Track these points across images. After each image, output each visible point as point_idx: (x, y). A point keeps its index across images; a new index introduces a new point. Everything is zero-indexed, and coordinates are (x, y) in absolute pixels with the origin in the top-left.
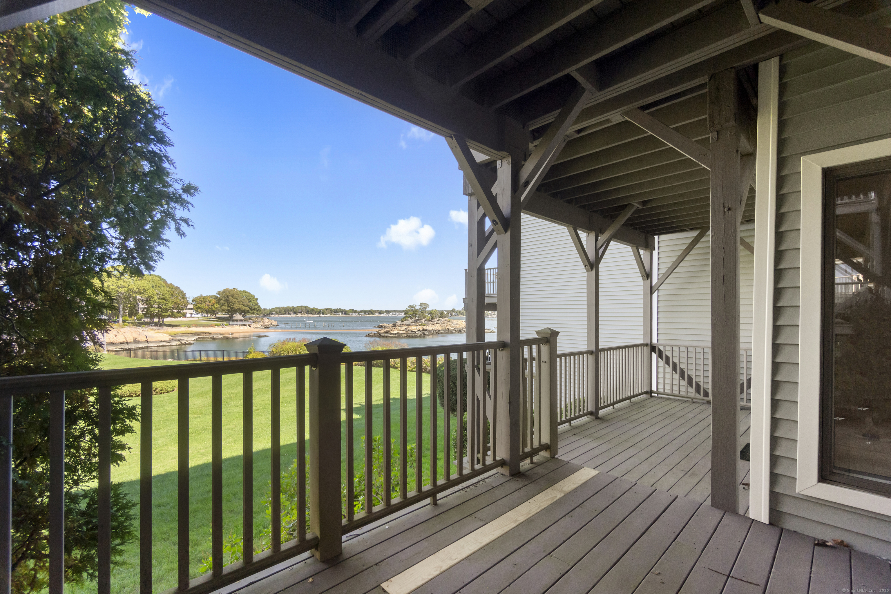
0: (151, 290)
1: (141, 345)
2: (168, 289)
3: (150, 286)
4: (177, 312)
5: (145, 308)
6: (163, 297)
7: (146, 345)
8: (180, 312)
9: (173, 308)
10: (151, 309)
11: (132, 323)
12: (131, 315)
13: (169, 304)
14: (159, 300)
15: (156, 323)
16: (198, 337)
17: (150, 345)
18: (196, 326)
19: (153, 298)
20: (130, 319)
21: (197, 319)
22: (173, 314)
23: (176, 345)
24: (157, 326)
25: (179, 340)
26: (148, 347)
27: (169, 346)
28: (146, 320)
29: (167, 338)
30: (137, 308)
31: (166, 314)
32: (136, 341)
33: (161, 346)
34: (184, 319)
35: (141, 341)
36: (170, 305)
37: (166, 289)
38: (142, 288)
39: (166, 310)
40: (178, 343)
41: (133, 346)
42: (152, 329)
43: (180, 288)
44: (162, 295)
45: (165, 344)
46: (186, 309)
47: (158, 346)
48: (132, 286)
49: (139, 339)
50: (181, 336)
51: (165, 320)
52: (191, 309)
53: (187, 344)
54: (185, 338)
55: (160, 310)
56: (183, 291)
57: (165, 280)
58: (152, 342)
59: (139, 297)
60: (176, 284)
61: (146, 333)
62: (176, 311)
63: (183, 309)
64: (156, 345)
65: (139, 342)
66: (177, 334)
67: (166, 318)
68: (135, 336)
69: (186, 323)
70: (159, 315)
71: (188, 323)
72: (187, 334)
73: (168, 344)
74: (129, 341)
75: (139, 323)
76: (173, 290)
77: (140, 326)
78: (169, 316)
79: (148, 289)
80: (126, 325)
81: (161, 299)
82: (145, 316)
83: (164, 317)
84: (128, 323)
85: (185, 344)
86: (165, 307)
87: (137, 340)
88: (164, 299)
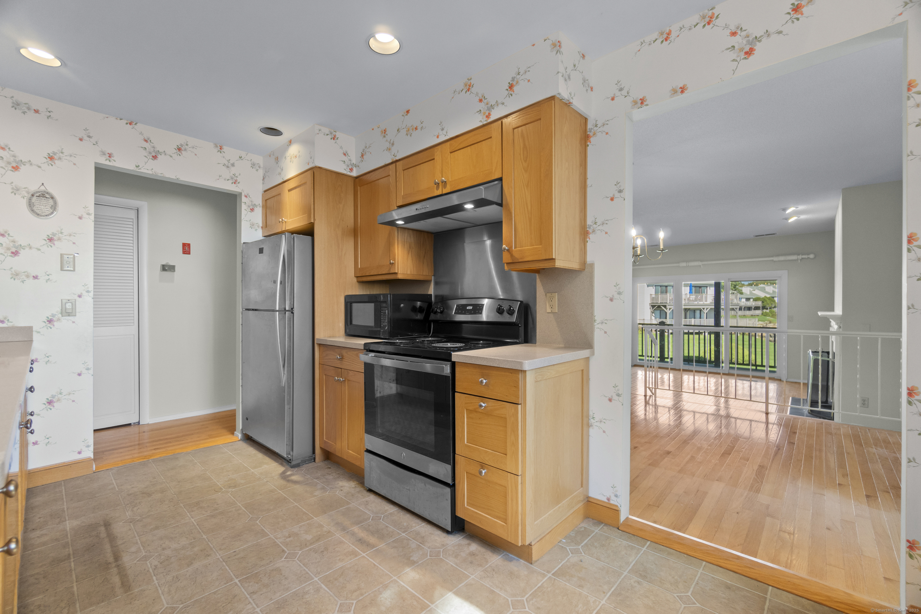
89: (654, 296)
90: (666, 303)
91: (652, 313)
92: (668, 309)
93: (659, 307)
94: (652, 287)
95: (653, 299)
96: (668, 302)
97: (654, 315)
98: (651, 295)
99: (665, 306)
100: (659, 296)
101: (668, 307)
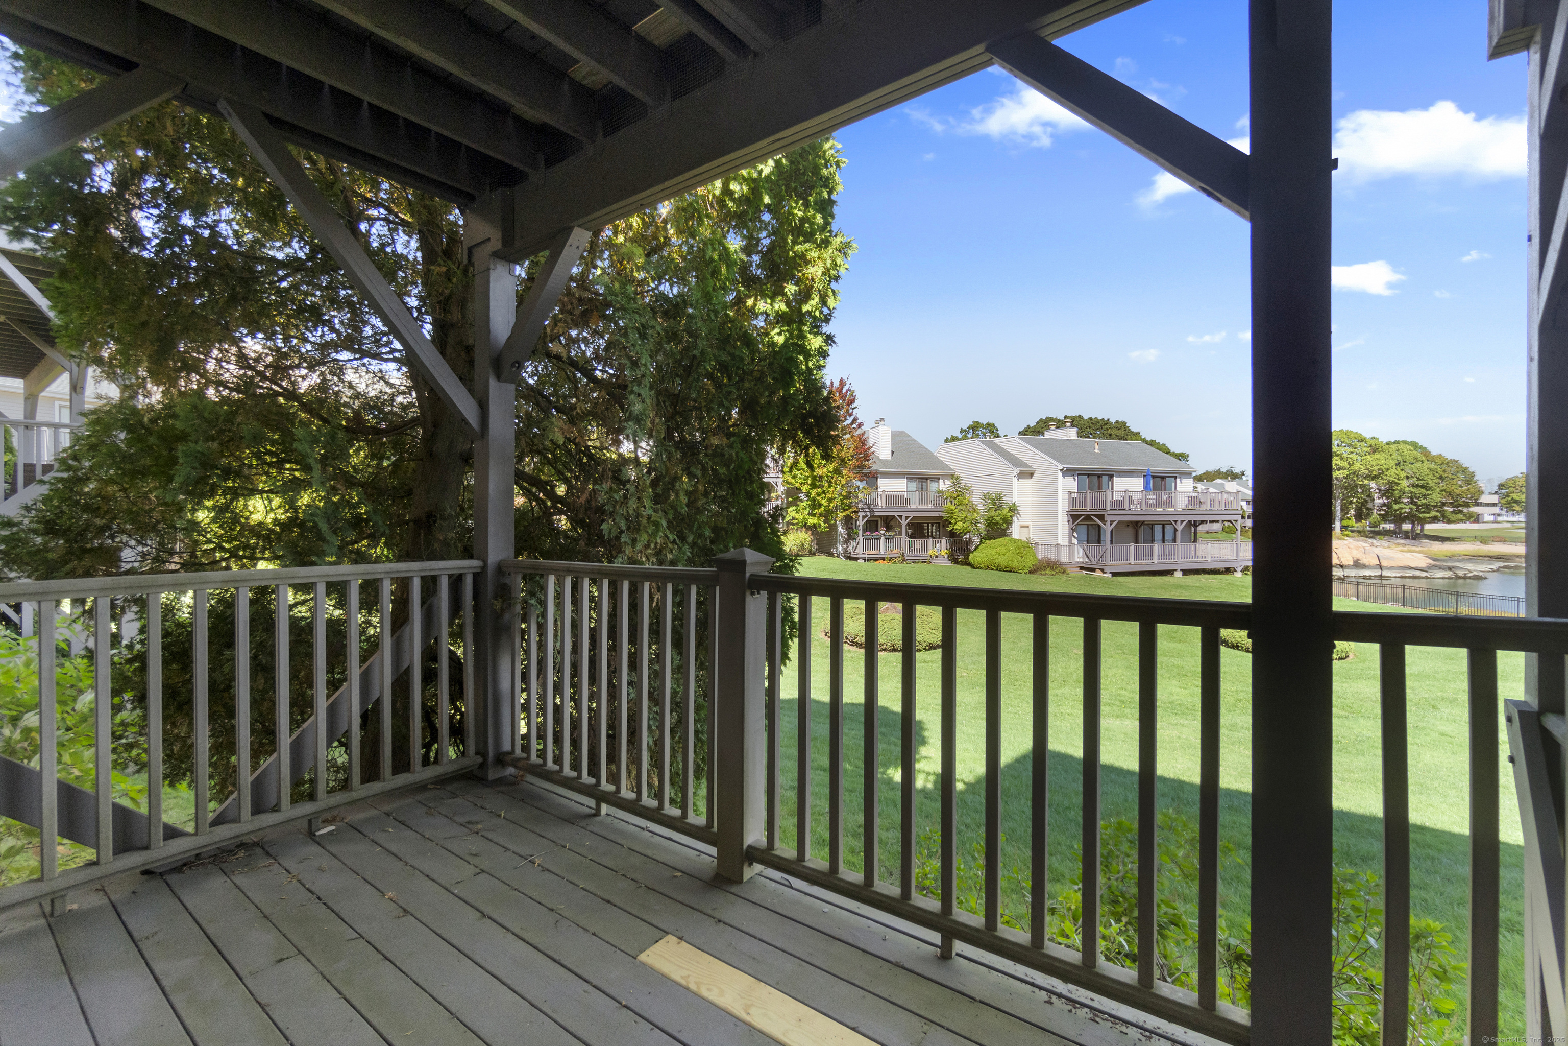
0: (1394, 470)
1: (1367, 573)
2: (1432, 466)
3: (1393, 463)
4: (1454, 512)
5: (1384, 505)
6: (1420, 483)
7: (1377, 573)
8: (1461, 512)
9: (1444, 504)
10: (1396, 507)
11: (1359, 532)
12: (1359, 517)
13: (1434, 496)
14: (1411, 489)
15: (1406, 532)
16: (1502, 564)
17: (1385, 573)
18: (1503, 540)
19: (1398, 484)
20: (1358, 525)
21: (1509, 525)
22: (1444, 516)
23: (1443, 578)
24: (1407, 537)
25: (1450, 569)
26: (1381, 576)
27: (1427, 578)
28: (1390, 526)
29: (1423, 562)
30: (1370, 505)
31: (1427, 515)
32: (1357, 564)
33: (1410, 577)
34: (1475, 526)
35: (1367, 564)
36: (1436, 497)
37: (1426, 465)
38: (1376, 468)
39: (1428, 507)
40: (1448, 574)
41: (1353, 573)
42: (1398, 544)
43: (1461, 462)
44: (1418, 479)
45: (1417, 573)
46: (1478, 504)
47: (1402, 577)
48: (1357, 466)
49: (1365, 560)
50: (1459, 561)
51: (1428, 526)
52: (1494, 505)
53: (1470, 578)
54: (1470, 566)
55: (1414, 507)
56: (1466, 468)
57: (1425, 448)
58: (1390, 568)
59: (1373, 485)
60: (1449, 456)
61: (1377, 551)
62: (1451, 510)
63: (1467, 505)
64: (1398, 575)
65: (1364, 567)
66: (1451, 557)
67: (1429, 523)
68: (1357, 555)
69: (1478, 534)
70: (1411, 518)
71: (1484, 534)
72: (1475, 558)
73: (1424, 574)
74: (1345, 563)
75: (1372, 532)
76: (1444, 467)
77: (1373, 538)
78: (1435, 519)
79: (1388, 469)
80: (1347, 536)
81: (1417, 486)
82: (1385, 518)
83: (1423, 522)
84: (1352, 531)
85: (1465, 578)
86: (1424, 501)
87: (1361, 562)
88: (1423, 487)
89: (1075, 496)
90: (1104, 510)
91: (1073, 530)
92: (1108, 523)
93: (1088, 518)
94: (1072, 478)
95: (1073, 501)
96: (1108, 508)
97: (1075, 534)
98: (1070, 493)
99: (1101, 518)
100: (1089, 495)
101: (1108, 519)
